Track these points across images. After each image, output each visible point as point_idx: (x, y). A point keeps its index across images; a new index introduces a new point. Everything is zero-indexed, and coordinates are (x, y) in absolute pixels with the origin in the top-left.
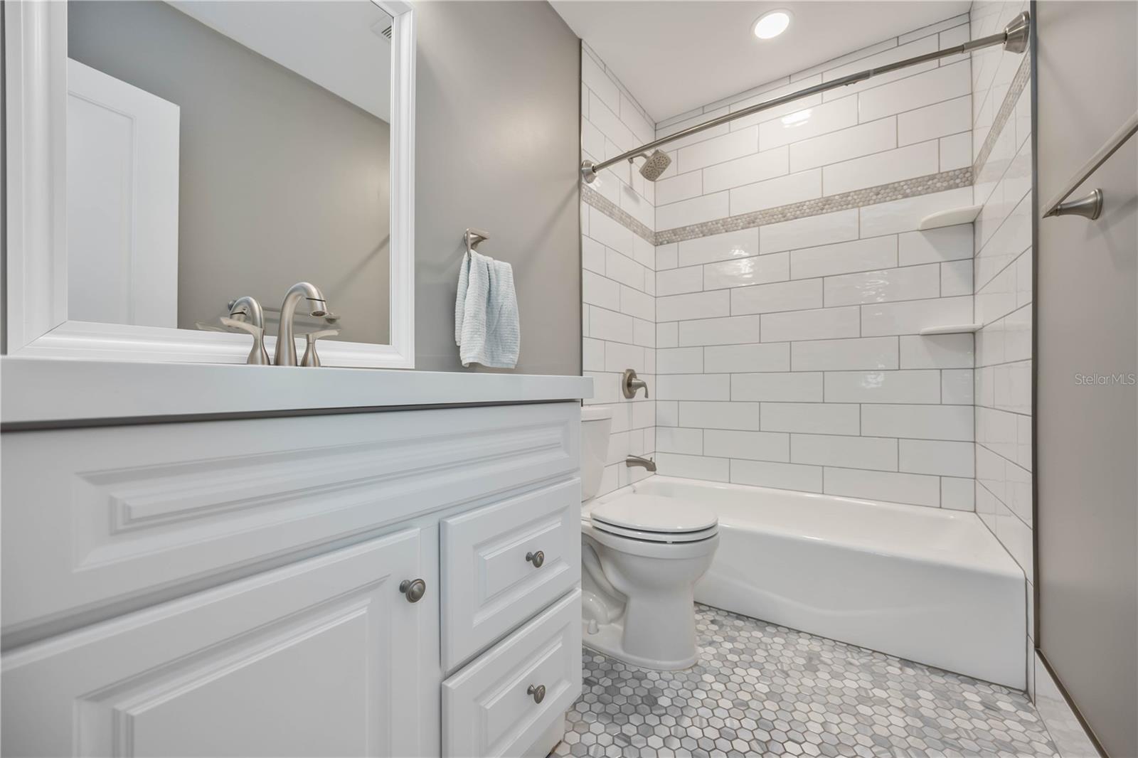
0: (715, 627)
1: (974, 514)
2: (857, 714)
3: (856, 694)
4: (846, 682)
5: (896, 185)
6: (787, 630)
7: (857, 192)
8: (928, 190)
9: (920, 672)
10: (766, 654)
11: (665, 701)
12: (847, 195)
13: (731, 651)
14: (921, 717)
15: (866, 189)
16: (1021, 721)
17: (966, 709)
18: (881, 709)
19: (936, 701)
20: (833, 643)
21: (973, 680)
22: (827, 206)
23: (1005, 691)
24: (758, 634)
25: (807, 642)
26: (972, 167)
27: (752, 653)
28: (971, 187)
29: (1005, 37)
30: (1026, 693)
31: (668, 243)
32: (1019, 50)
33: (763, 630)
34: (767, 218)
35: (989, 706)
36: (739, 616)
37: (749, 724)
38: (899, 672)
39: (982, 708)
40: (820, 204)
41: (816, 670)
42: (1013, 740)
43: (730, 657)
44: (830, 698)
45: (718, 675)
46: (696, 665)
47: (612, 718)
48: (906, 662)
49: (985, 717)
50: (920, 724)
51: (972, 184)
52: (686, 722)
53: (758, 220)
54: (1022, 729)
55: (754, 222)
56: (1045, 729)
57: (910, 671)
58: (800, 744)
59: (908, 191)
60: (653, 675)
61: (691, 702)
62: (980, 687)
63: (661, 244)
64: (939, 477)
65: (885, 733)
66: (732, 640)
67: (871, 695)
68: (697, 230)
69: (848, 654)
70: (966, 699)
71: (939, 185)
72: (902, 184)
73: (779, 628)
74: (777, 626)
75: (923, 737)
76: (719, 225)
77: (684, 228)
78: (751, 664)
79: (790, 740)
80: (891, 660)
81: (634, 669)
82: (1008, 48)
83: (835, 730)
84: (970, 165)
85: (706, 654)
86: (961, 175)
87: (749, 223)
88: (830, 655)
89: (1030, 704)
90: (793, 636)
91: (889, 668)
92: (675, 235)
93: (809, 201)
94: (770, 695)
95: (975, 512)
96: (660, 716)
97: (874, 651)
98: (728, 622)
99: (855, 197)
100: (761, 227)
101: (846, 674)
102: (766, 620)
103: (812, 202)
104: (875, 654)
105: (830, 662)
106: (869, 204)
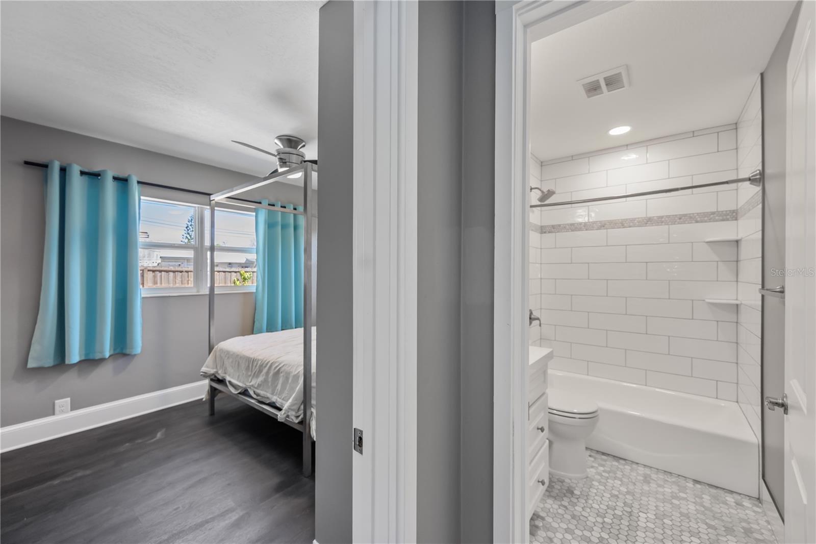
0: (592, 459)
1: (736, 403)
2: (672, 503)
3: (670, 495)
4: (665, 489)
5: (691, 215)
6: (631, 463)
7: (668, 216)
8: (710, 220)
9: (704, 487)
10: (622, 474)
11: (577, 492)
12: (662, 217)
13: (604, 471)
14: (704, 507)
15: (673, 215)
16: (754, 511)
17: (727, 504)
18: (684, 502)
19: (712, 500)
20: (656, 470)
21: (732, 492)
22: (649, 222)
23: (748, 498)
24: (616, 464)
25: (643, 469)
26: (737, 210)
27: (615, 473)
28: (736, 222)
29: (749, 179)
30: (759, 499)
31: (549, 233)
32: (759, 186)
33: (619, 462)
34: (612, 225)
35: (738, 504)
36: (604, 454)
37: (620, 504)
38: (692, 486)
39: (734, 504)
40: (645, 221)
41: (649, 483)
42: (748, 518)
43: (604, 474)
44: (658, 496)
45: (600, 482)
46: (587, 477)
47: (555, 498)
48: (696, 482)
49: (736, 508)
50: (703, 509)
51: (736, 219)
52: (590, 502)
53: (606, 226)
54: (754, 514)
55: (604, 227)
56: (765, 515)
57: (698, 486)
58: (646, 513)
59: (699, 219)
60: (567, 480)
61: (590, 493)
62: (735, 495)
63: (545, 233)
64: (715, 382)
65: (686, 512)
66: (603, 466)
67: (678, 495)
68: (568, 227)
69: (665, 476)
70: (727, 500)
71: (717, 218)
72: (695, 215)
73: (627, 461)
74: (625, 460)
75: (705, 515)
76: (582, 226)
77: (559, 225)
78: (615, 478)
79: (641, 512)
80: (688, 480)
81: (557, 477)
82: (751, 184)
83: (662, 509)
84: (735, 209)
85: (591, 472)
86: (731, 214)
87: (601, 227)
88: (656, 476)
89: (760, 505)
90: (635, 466)
91: (687, 484)
92: (554, 229)
93: (638, 218)
94: (628, 493)
95: (737, 402)
96: (577, 498)
97: (679, 475)
98: (598, 456)
99: (667, 219)
100: (608, 230)
101: (665, 486)
102: (618, 456)
103: (640, 219)
104: (680, 477)
105: (656, 479)
106: (675, 224)
